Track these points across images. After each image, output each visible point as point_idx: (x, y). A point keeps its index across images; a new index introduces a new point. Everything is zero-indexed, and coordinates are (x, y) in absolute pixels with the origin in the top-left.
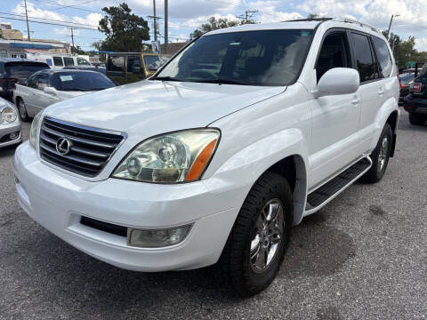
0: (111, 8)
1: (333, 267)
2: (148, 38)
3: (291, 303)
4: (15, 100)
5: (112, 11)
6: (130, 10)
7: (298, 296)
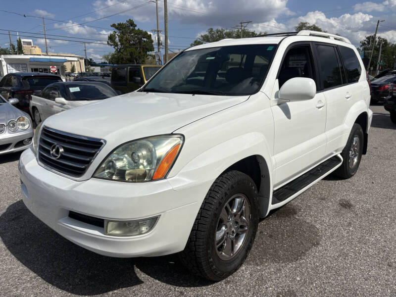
0: (119, 24)
1: (297, 256)
2: (152, 49)
3: (254, 287)
4: (31, 110)
5: (119, 27)
6: (136, 26)
7: (261, 280)
